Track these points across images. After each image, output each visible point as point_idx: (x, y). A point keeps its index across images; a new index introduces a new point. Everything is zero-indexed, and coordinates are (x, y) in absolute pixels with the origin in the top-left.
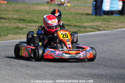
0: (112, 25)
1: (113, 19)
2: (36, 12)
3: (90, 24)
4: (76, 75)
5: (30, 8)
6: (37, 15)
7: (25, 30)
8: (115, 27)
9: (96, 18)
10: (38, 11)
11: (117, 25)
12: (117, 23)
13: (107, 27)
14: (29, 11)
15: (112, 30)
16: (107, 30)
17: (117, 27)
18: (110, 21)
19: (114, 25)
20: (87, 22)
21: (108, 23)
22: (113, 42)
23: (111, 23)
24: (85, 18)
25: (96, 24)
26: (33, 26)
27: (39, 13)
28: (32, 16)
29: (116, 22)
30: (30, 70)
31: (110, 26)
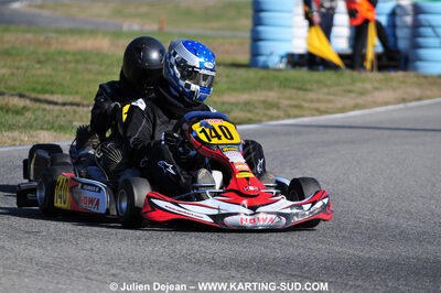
0: (312, 101)
1: (318, 82)
2: (69, 58)
3: (244, 97)
4: (191, 261)
5: (49, 44)
6: (72, 66)
7: (29, 115)
8: (322, 106)
9: (262, 78)
10: (74, 54)
11: (329, 101)
12: (328, 94)
13: (296, 106)
14: (45, 54)
15: (313, 115)
16: (296, 117)
17: (330, 105)
18: (309, 87)
19: (319, 101)
20: (234, 90)
21: (301, 93)
22: (312, 154)
23: (311, 95)
24: (228, 76)
25: (262, 98)
26: (56, 104)
27: (77, 62)
28: (54, 69)
29: (326, 90)
30: (41, 246)
31: (306, 105)
